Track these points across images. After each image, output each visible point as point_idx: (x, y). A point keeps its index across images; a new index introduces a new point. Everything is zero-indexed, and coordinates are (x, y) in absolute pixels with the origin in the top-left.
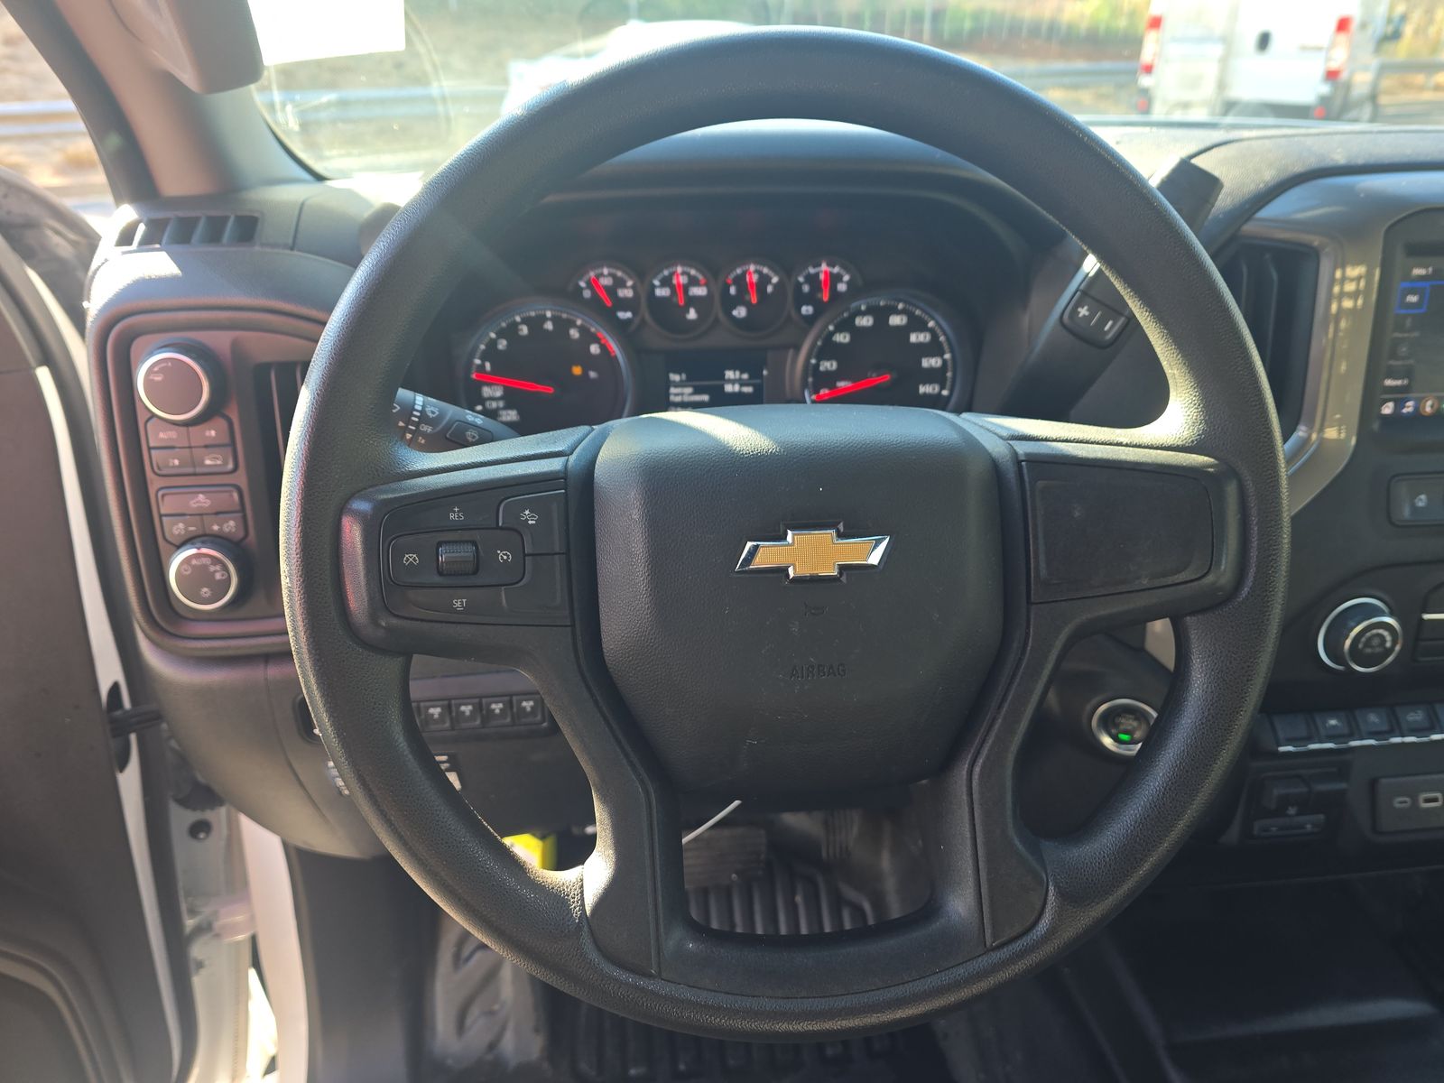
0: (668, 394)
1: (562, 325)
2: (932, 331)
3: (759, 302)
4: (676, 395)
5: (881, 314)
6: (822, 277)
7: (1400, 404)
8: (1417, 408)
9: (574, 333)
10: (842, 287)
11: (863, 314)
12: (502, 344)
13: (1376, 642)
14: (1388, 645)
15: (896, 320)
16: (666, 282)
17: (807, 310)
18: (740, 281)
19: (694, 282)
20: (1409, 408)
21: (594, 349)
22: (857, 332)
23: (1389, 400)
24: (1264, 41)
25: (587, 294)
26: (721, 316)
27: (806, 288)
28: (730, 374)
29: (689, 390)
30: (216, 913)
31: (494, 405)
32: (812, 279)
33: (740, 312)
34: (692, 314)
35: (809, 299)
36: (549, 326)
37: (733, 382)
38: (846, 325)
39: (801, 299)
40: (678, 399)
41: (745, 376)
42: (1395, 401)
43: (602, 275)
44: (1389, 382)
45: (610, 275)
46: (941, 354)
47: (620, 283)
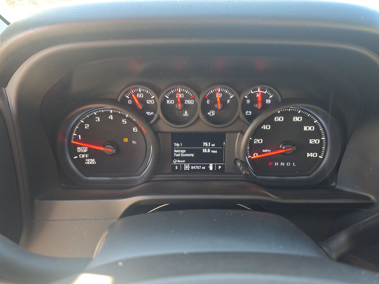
0: (173, 153)
1: (118, 117)
2: (316, 125)
3: (222, 109)
4: (178, 153)
5: (288, 115)
6: (258, 95)
9: (124, 121)
10: (268, 101)
11: (279, 115)
12: (87, 126)
15: (296, 119)
16: (172, 97)
17: (249, 113)
18: (213, 97)
19: (187, 97)
21: (135, 130)
22: (275, 125)
25: (130, 102)
26: (201, 115)
27: (248, 101)
28: (205, 144)
29: (183, 151)
31: (83, 156)
32: (252, 97)
33: (212, 113)
34: (186, 114)
35: (250, 107)
36: (111, 117)
37: (207, 148)
38: (269, 120)
39: (245, 107)
40: (178, 155)
41: (213, 145)
43: (138, 92)
45: (142, 92)
46: (320, 137)
47: (148, 97)
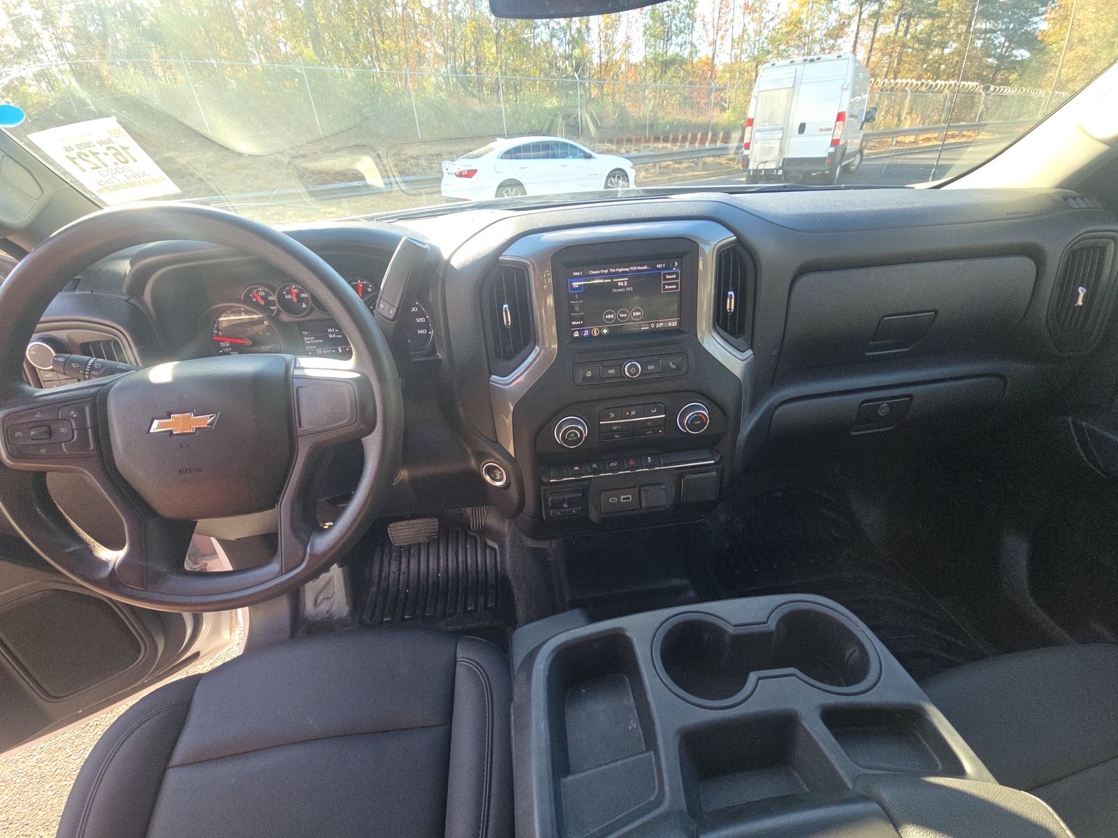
7: (581, 332)
8: (590, 334)
13: (572, 435)
14: (579, 436)
20: (586, 333)
23: (576, 330)
24: (802, 128)
25: (254, 300)
28: (330, 330)
29: (313, 338)
30: (206, 565)
34: (304, 305)
37: (332, 333)
42: (579, 331)
43: (259, 291)
44: (574, 323)
45: (263, 291)
